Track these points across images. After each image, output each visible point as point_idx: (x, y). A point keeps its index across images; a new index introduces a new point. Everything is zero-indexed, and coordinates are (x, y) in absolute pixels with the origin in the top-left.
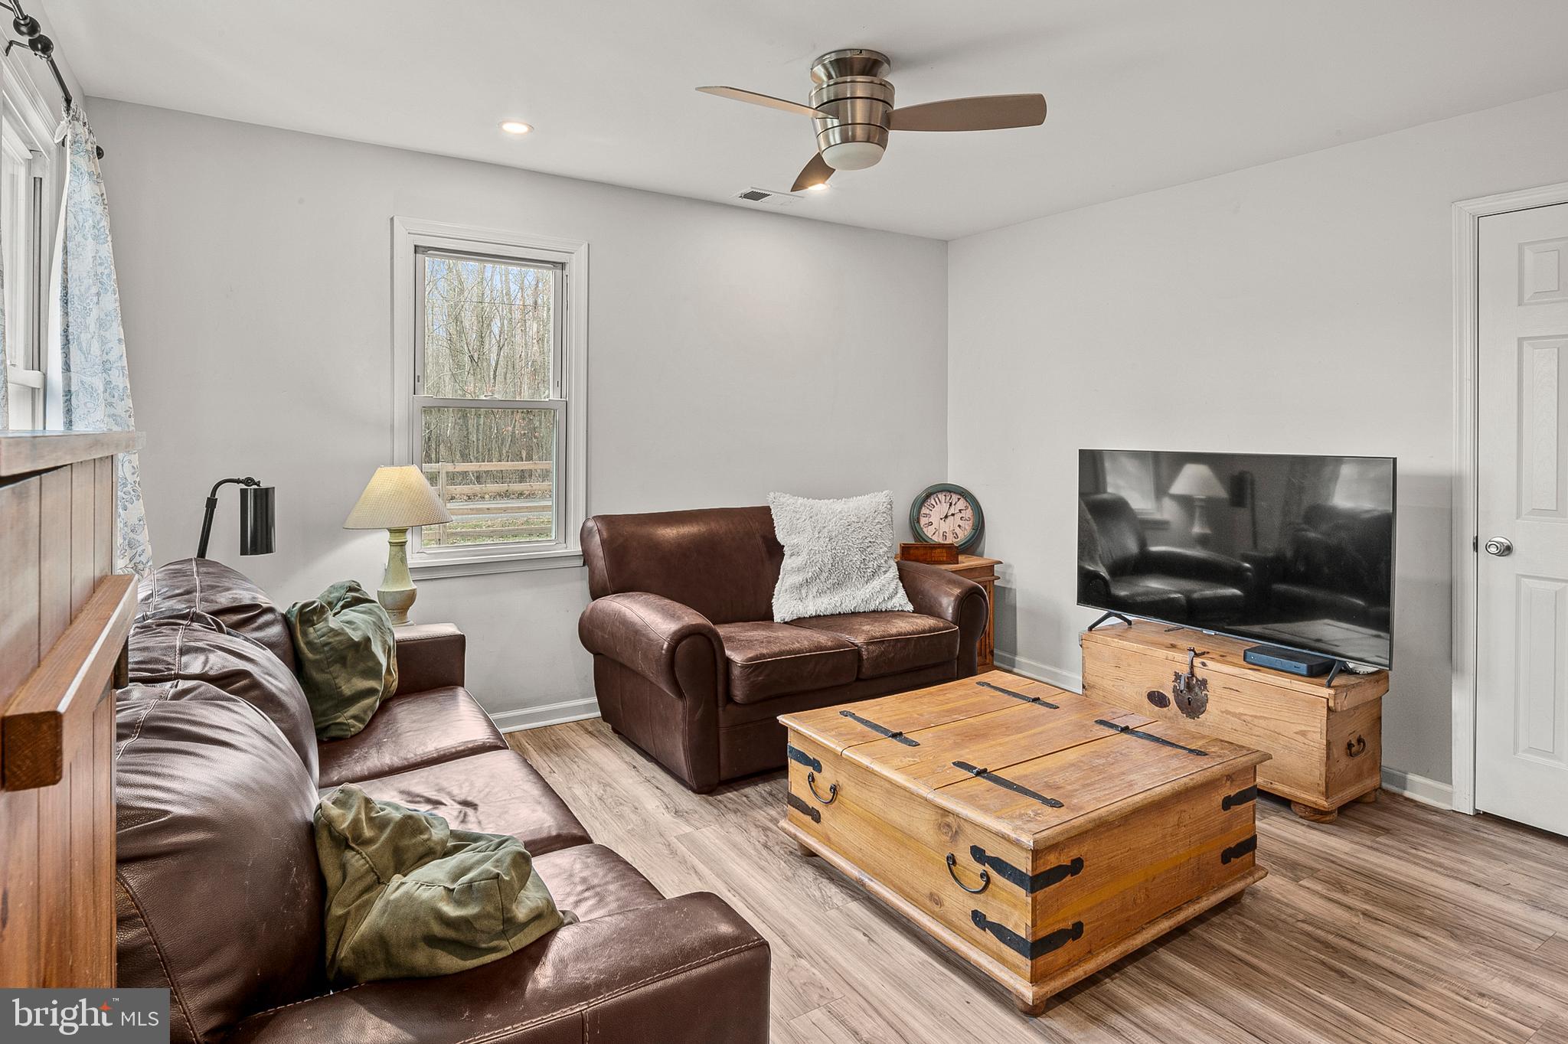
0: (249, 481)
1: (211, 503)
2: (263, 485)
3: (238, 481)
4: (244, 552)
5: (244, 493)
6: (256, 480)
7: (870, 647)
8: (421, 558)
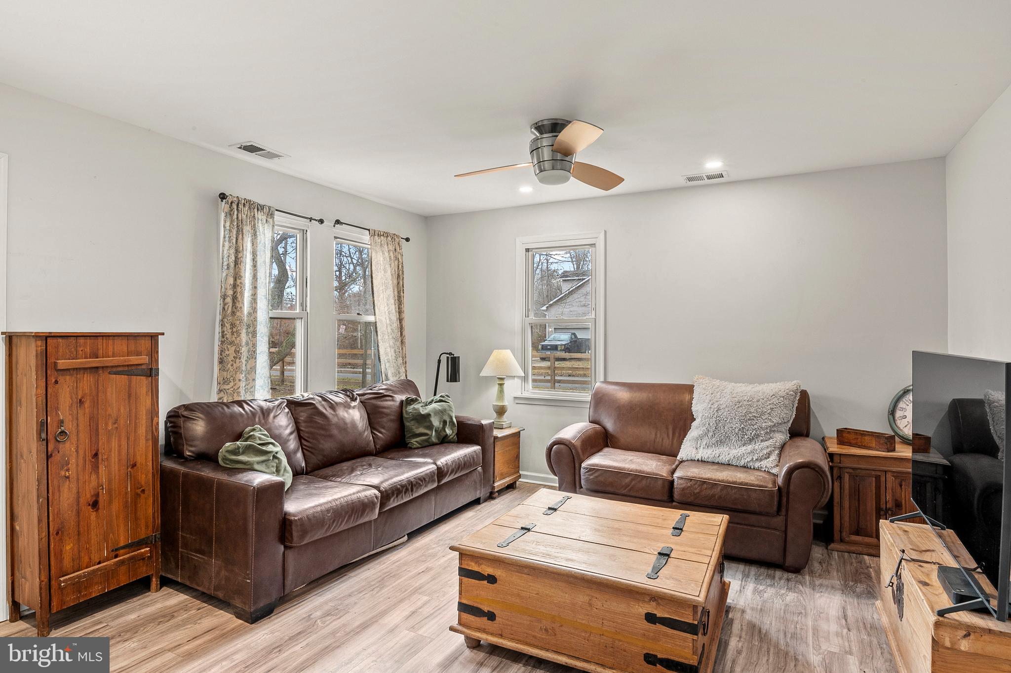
0: (450, 354)
1: (439, 361)
2: (455, 356)
3: (447, 354)
4: (448, 381)
5: (448, 358)
6: (453, 353)
7: (680, 481)
8: (528, 394)
